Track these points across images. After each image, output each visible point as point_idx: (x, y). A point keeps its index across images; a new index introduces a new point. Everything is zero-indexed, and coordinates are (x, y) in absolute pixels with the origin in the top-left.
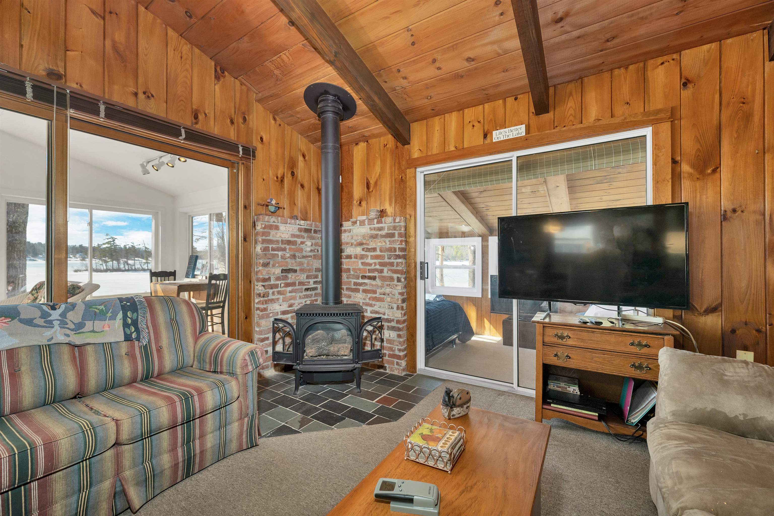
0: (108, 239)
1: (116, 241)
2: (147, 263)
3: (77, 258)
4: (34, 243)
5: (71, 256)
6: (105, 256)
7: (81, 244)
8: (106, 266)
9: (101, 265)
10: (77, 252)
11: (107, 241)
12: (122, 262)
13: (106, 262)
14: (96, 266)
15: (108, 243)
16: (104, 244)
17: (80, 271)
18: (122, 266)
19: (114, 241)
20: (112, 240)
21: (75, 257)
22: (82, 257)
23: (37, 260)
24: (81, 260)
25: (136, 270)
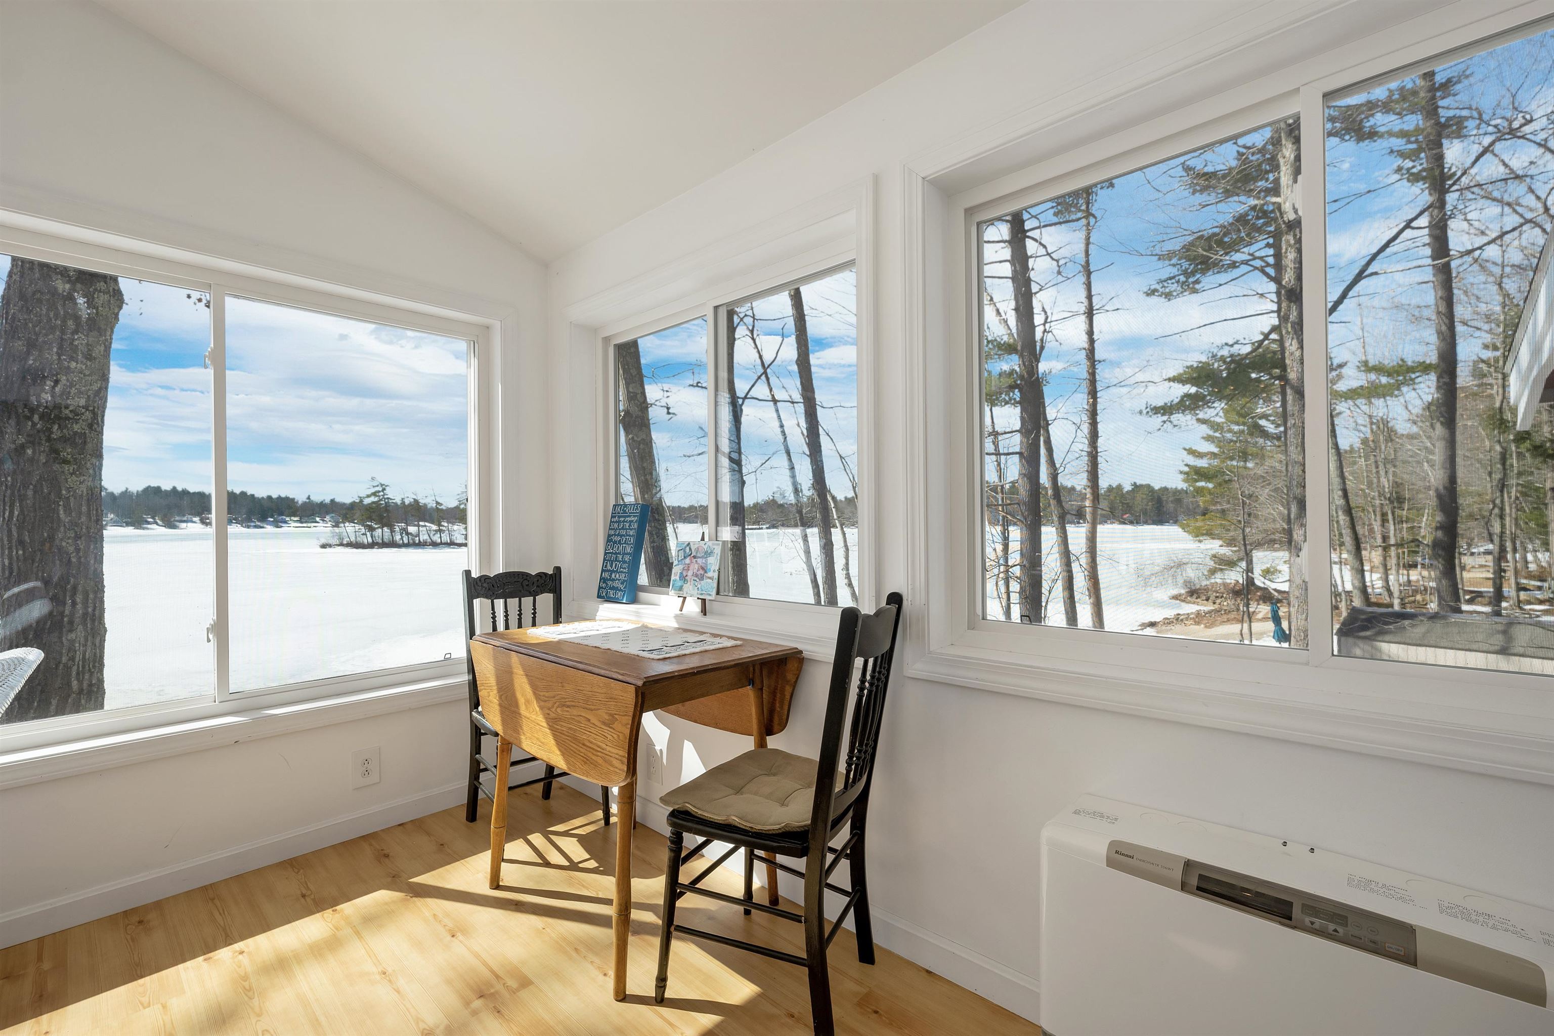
0: (374, 487)
1: (388, 491)
2: (440, 531)
3: (327, 523)
4: (260, 496)
5: (318, 519)
6: (371, 520)
7: (332, 498)
8: (372, 537)
9: (363, 534)
10: (327, 513)
11: (373, 490)
12: (397, 529)
13: (371, 529)
14: (356, 538)
15: (374, 494)
16: (368, 496)
17: (330, 546)
18: (398, 537)
19: (384, 490)
20: (381, 489)
21: (323, 521)
22: (334, 521)
23: (265, 526)
24: (333, 526)
25: (421, 545)
